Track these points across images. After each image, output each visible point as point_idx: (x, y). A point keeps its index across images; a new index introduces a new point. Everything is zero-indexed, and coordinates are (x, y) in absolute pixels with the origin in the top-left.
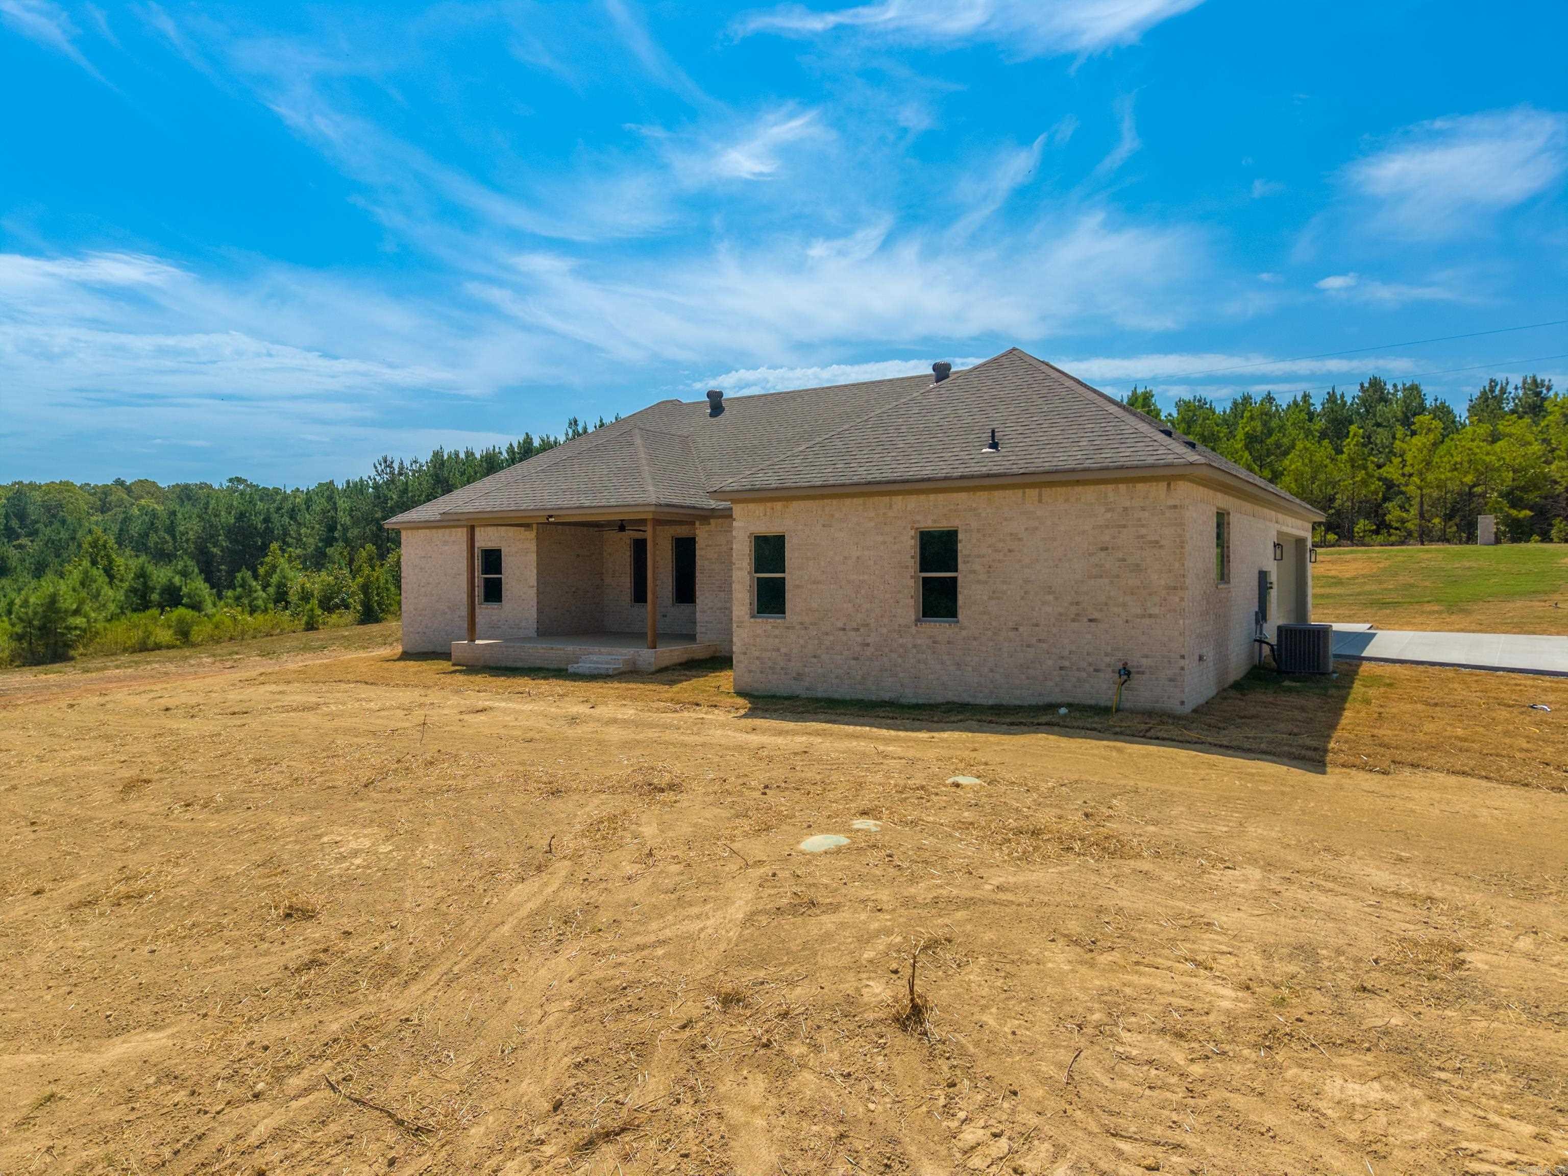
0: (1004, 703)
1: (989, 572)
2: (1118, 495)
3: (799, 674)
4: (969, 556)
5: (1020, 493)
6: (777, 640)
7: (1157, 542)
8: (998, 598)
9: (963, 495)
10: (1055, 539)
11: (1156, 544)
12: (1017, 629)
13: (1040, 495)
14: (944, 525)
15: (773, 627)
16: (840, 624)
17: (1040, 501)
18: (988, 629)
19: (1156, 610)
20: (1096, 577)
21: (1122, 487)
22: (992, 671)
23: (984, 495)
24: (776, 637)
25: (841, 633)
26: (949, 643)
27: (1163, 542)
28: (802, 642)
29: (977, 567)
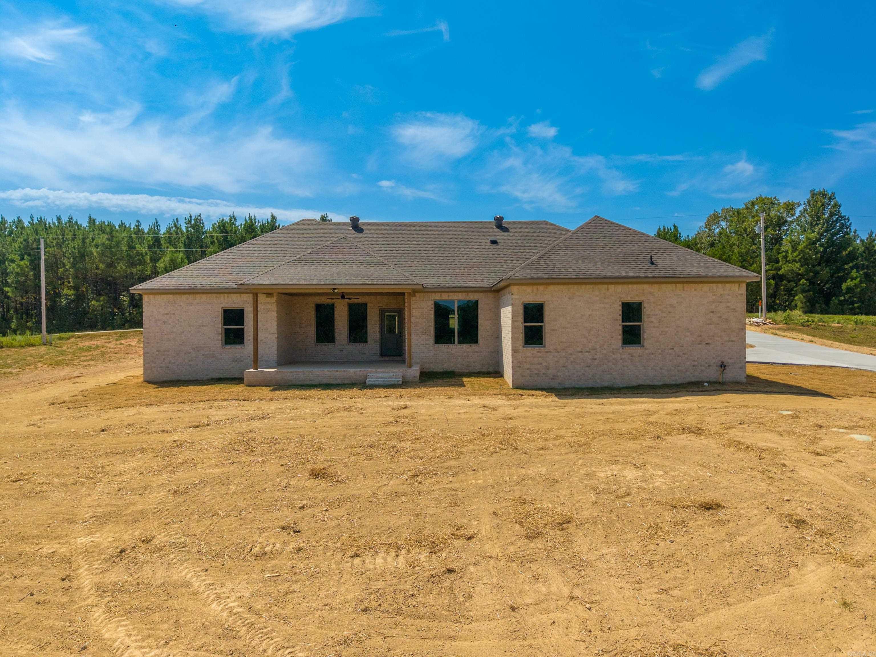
0: (667, 383)
1: (659, 322)
2: (719, 289)
3: (554, 376)
4: (649, 315)
5: (674, 285)
6: (540, 359)
7: (734, 309)
8: (664, 335)
9: (646, 286)
10: (690, 307)
11: (734, 310)
12: (673, 349)
13: (683, 287)
14: (637, 299)
15: (538, 352)
16: (579, 349)
17: (683, 290)
18: (659, 349)
19: (734, 339)
20: (709, 324)
21: (720, 285)
22: (661, 369)
23: (656, 286)
24: (540, 357)
25: (580, 354)
26: (639, 356)
27: (737, 309)
28: (556, 359)
29: (653, 320)
